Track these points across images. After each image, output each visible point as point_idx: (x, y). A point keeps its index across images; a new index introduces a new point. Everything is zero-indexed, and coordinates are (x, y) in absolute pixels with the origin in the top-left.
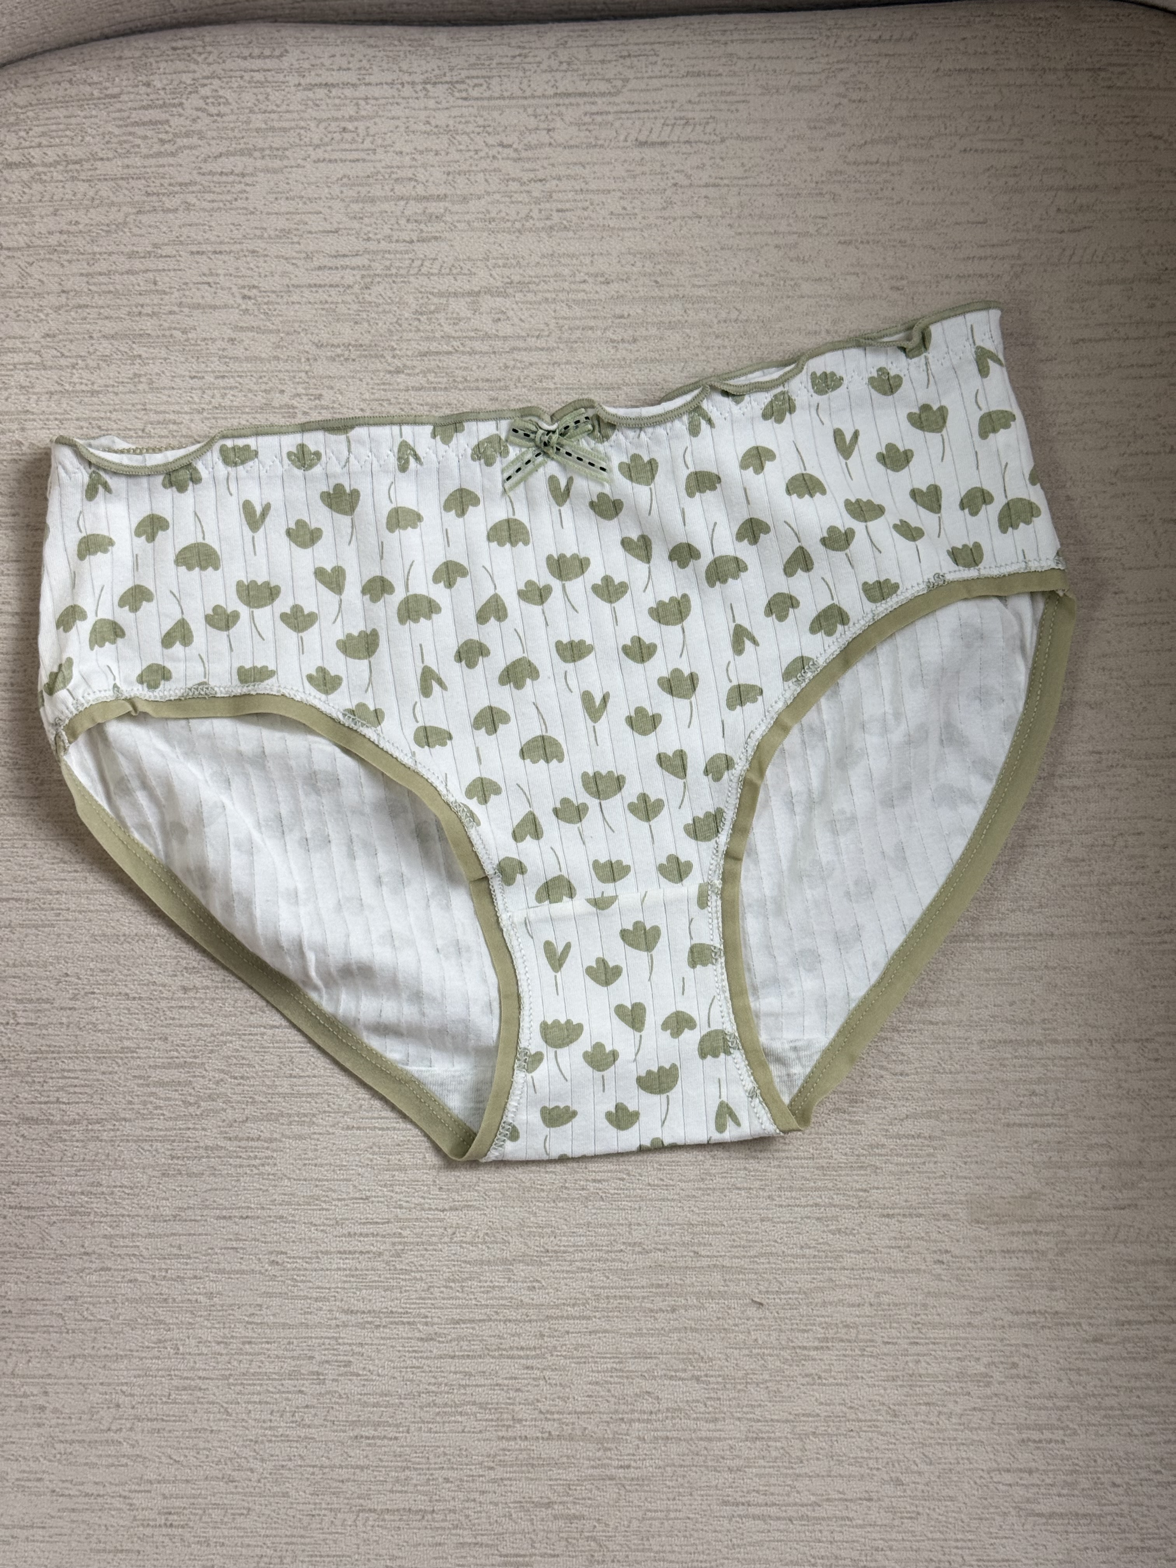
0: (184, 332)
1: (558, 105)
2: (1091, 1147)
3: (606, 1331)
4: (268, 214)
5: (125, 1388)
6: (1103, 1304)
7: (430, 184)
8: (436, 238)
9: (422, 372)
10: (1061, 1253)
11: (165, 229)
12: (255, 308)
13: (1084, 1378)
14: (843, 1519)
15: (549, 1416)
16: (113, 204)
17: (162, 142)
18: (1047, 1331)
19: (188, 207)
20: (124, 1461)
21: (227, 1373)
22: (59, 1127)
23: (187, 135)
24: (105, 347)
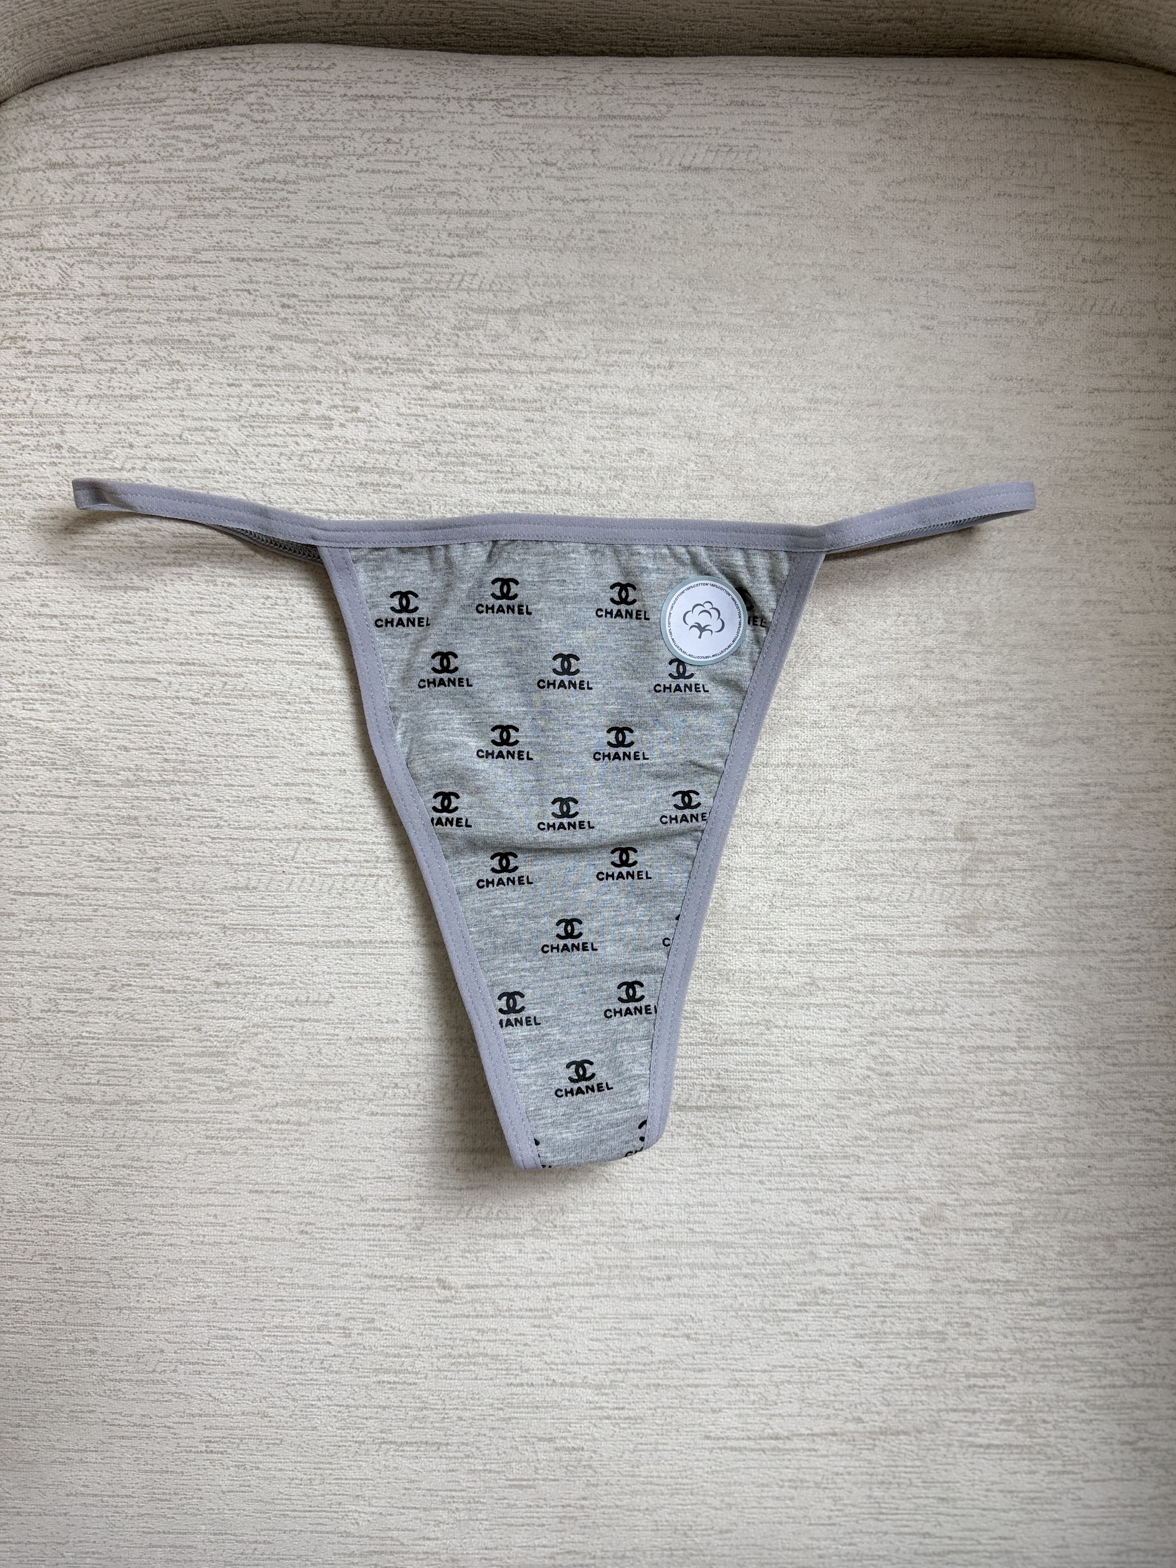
0: (223, 339)
1: (603, 126)
2: (1050, 1140)
3: (607, 1296)
4: (309, 222)
5: (167, 1336)
6: (1049, 1274)
7: (473, 199)
8: (477, 254)
9: (459, 389)
10: (1016, 1232)
11: (204, 235)
12: (293, 316)
13: (1027, 1335)
14: (809, 1450)
15: (553, 1367)
16: (154, 207)
17: (206, 146)
18: (998, 1297)
19: (230, 213)
20: (167, 1397)
21: (261, 1326)
22: (100, 1107)
23: (231, 140)
24: (144, 352)
